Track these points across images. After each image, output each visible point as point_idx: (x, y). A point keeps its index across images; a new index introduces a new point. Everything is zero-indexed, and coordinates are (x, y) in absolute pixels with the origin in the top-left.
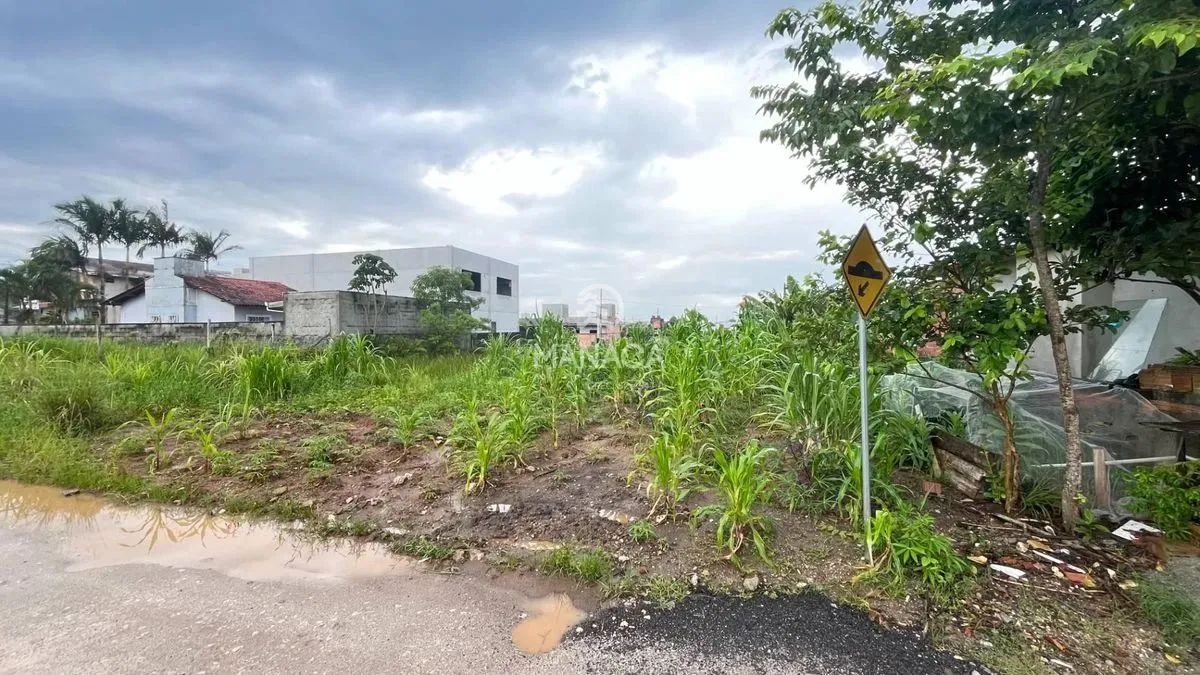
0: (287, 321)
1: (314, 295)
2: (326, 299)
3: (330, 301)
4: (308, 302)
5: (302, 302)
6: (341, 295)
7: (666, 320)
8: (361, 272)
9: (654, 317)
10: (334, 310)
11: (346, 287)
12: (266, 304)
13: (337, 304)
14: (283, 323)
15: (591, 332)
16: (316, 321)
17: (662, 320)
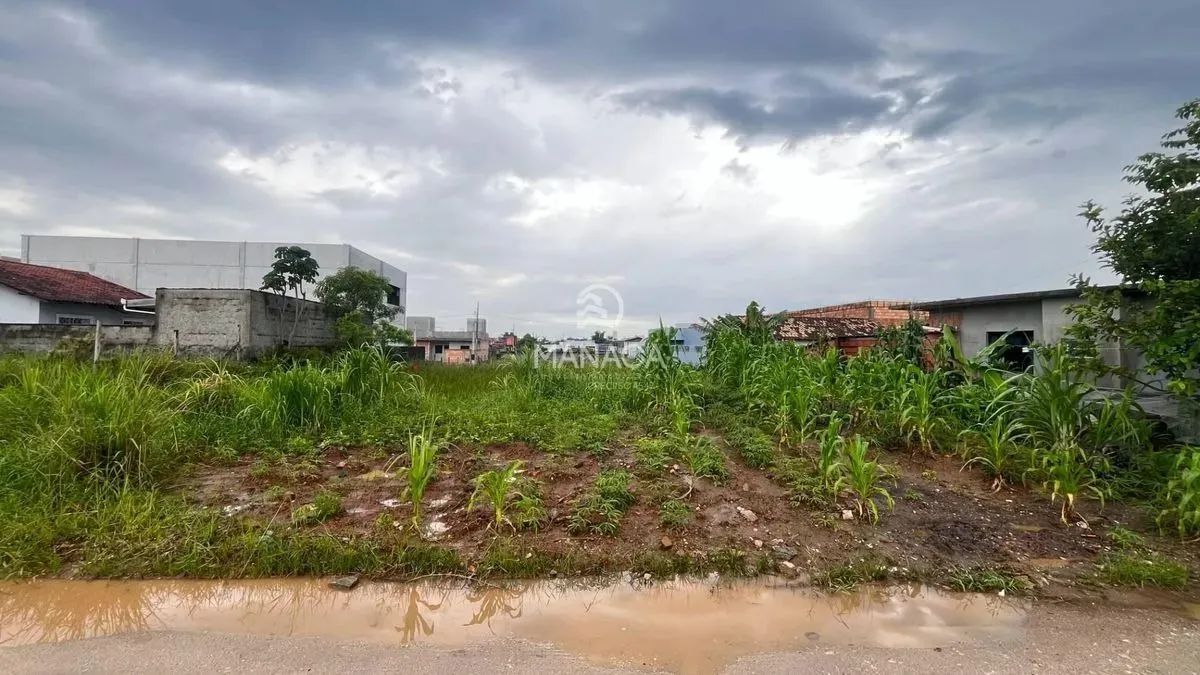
0: (161, 327)
1: (207, 294)
2: (228, 300)
3: (234, 302)
4: (198, 302)
5: (190, 301)
6: (253, 295)
7: (520, 337)
8: (280, 267)
9: (507, 334)
10: (243, 313)
11: (257, 284)
12: (123, 301)
13: (247, 306)
14: (154, 328)
15: (462, 348)
16: (210, 327)
17: (515, 337)
